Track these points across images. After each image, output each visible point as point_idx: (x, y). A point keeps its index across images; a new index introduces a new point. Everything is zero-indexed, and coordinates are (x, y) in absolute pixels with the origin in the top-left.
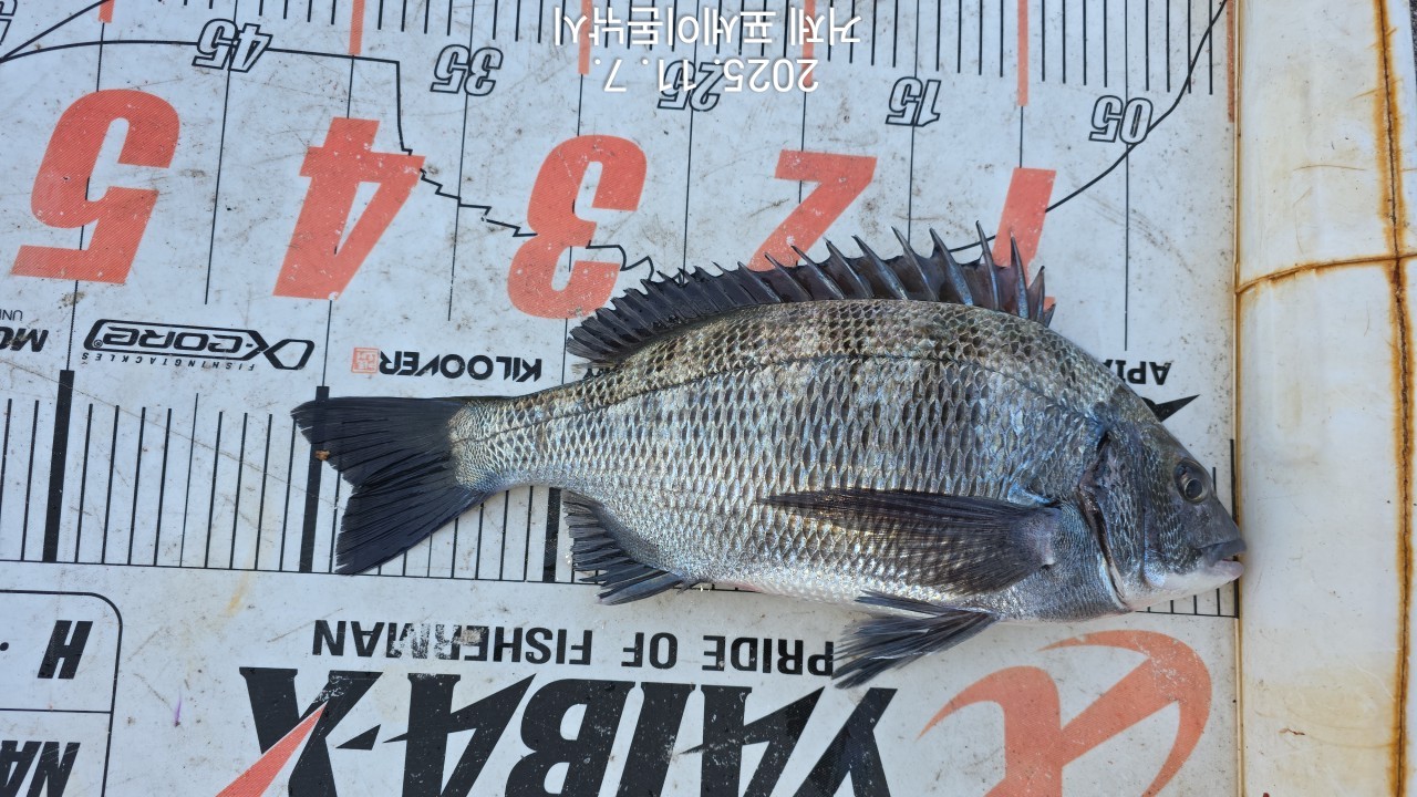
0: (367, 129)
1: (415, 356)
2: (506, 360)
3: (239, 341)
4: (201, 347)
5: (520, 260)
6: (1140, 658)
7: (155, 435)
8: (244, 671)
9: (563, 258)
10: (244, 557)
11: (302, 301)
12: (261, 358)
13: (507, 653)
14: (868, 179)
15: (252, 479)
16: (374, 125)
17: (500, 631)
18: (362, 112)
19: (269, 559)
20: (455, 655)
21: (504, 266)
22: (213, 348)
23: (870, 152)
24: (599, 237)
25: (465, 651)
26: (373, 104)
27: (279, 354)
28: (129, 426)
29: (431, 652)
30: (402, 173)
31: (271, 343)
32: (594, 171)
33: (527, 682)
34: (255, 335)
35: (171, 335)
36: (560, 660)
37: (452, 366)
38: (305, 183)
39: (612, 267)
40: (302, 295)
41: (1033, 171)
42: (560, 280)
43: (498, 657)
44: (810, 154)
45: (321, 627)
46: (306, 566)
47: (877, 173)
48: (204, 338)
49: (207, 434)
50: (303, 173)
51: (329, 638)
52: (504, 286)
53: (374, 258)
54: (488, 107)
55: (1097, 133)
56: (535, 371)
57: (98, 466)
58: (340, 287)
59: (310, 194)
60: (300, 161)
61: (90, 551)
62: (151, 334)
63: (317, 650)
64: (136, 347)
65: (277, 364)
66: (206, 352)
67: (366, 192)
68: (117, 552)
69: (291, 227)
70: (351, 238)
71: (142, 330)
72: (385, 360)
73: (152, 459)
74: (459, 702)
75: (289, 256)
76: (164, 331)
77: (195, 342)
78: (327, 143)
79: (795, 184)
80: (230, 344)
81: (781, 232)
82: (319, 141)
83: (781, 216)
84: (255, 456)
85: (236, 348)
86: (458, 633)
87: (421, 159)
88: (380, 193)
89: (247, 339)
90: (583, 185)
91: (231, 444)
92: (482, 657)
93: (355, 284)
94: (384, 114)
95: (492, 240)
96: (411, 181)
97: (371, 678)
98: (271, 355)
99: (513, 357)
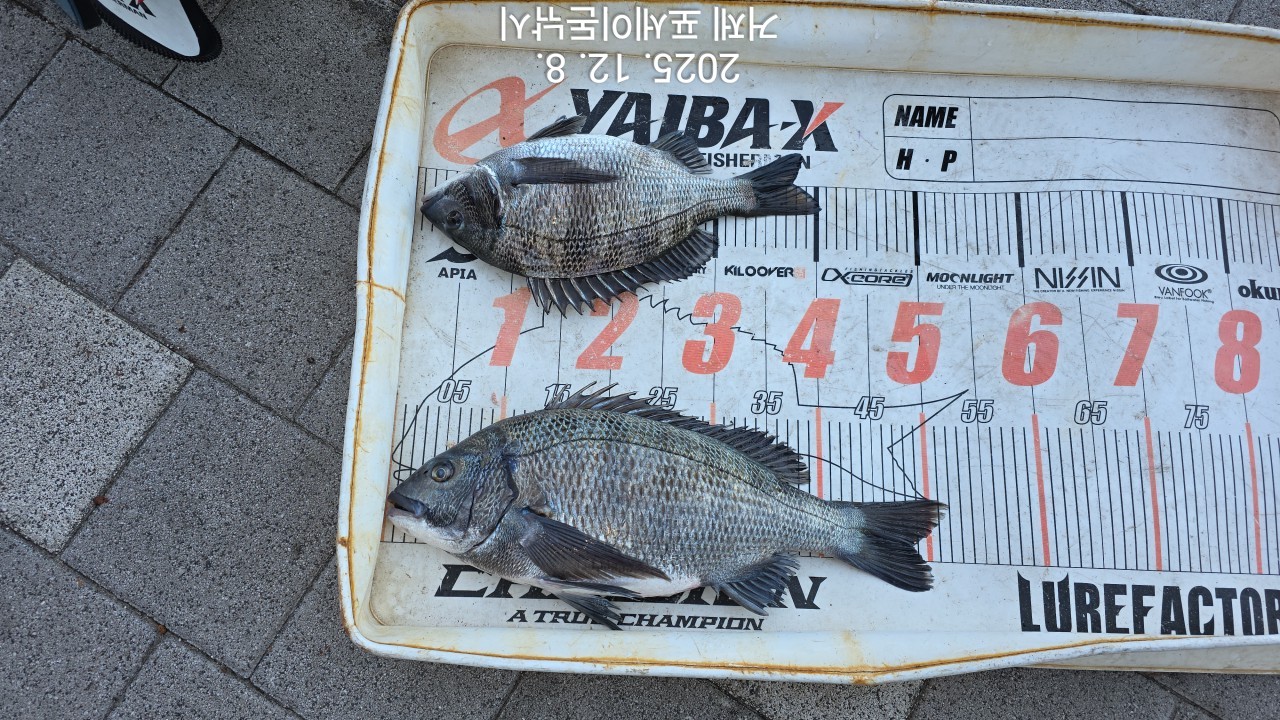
0: (808, 373)
1: (778, 276)
2: (740, 274)
3: (853, 280)
4: (868, 277)
5: (736, 318)
6: (463, 153)
7: (882, 241)
8: (836, 150)
9: (718, 318)
10: (841, 194)
11: (828, 297)
12: (843, 273)
13: (732, 157)
14: (579, 359)
15: (842, 224)
16: (806, 376)
17: (735, 165)
18: (812, 381)
19: (831, 192)
20: (753, 156)
21: (743, 314)
22: (863, 276)
23: (579, 371)
24: (702, 328)
25: (749, 158)
26: (808, 384)
27: (836, 275)
28: (891, 245)
29: (762, 156)
30: (792, 354)
31: (839, 279)
32: (706, 358)
33: (722, 147)
34: (847, 283)
35: (880, 281)
36: (710, 155)
37: (762, 271)
38: (832, 349)
39: (697, 315)
40: (829, 300)
41: (500, 365)
42: (719, 309)
43: (735, 155)
44: (608, 368)
45: (808, 166)
46: (816, 190)
47: (576, 361)
48: (866, 280)
49: (861, 241)
50: (833, 354)
51: (804, 163)
52: (743, 306)
53: (800, 317)
54: (756, 385)
55: (468, 384)
56: (727, 270)
57: (902, 228)
58: (814, 305)
59: (829, 343)
60: (836, 358)
61: (901, 195)
62: (887, 281)
63: (808, 158)
64: (893, 276)
65: (836, 270)
66: (865, 275)
67: (807, 345)
68: (891, 195)
69: (836, 329)
70: (811, 324)
71: (891, 283)
72: (791, 273)
73: (882, 231)
74: (751, 138)
75: (835, 315)
76: (883, 283)
77: (870, 279)
78: (825, 367)
79: (613, 355)
80: (856, 278)
81: (620, 332)
82: (829, 367)
83: (620, 339)
84: (842, 233)
85: (853, 277)
86: (752, 164)
87: (784, 360)
88: (801, 344)
89: (849, 281)
90: (711, 351)
91: (852, 237)
92: (742, 155)
93: (807, 306)
94: (803, 381)
95: (750, 325)
96: (787, 351)
97: (786, 147)
98: (839, 274)
99: (737, 277)
